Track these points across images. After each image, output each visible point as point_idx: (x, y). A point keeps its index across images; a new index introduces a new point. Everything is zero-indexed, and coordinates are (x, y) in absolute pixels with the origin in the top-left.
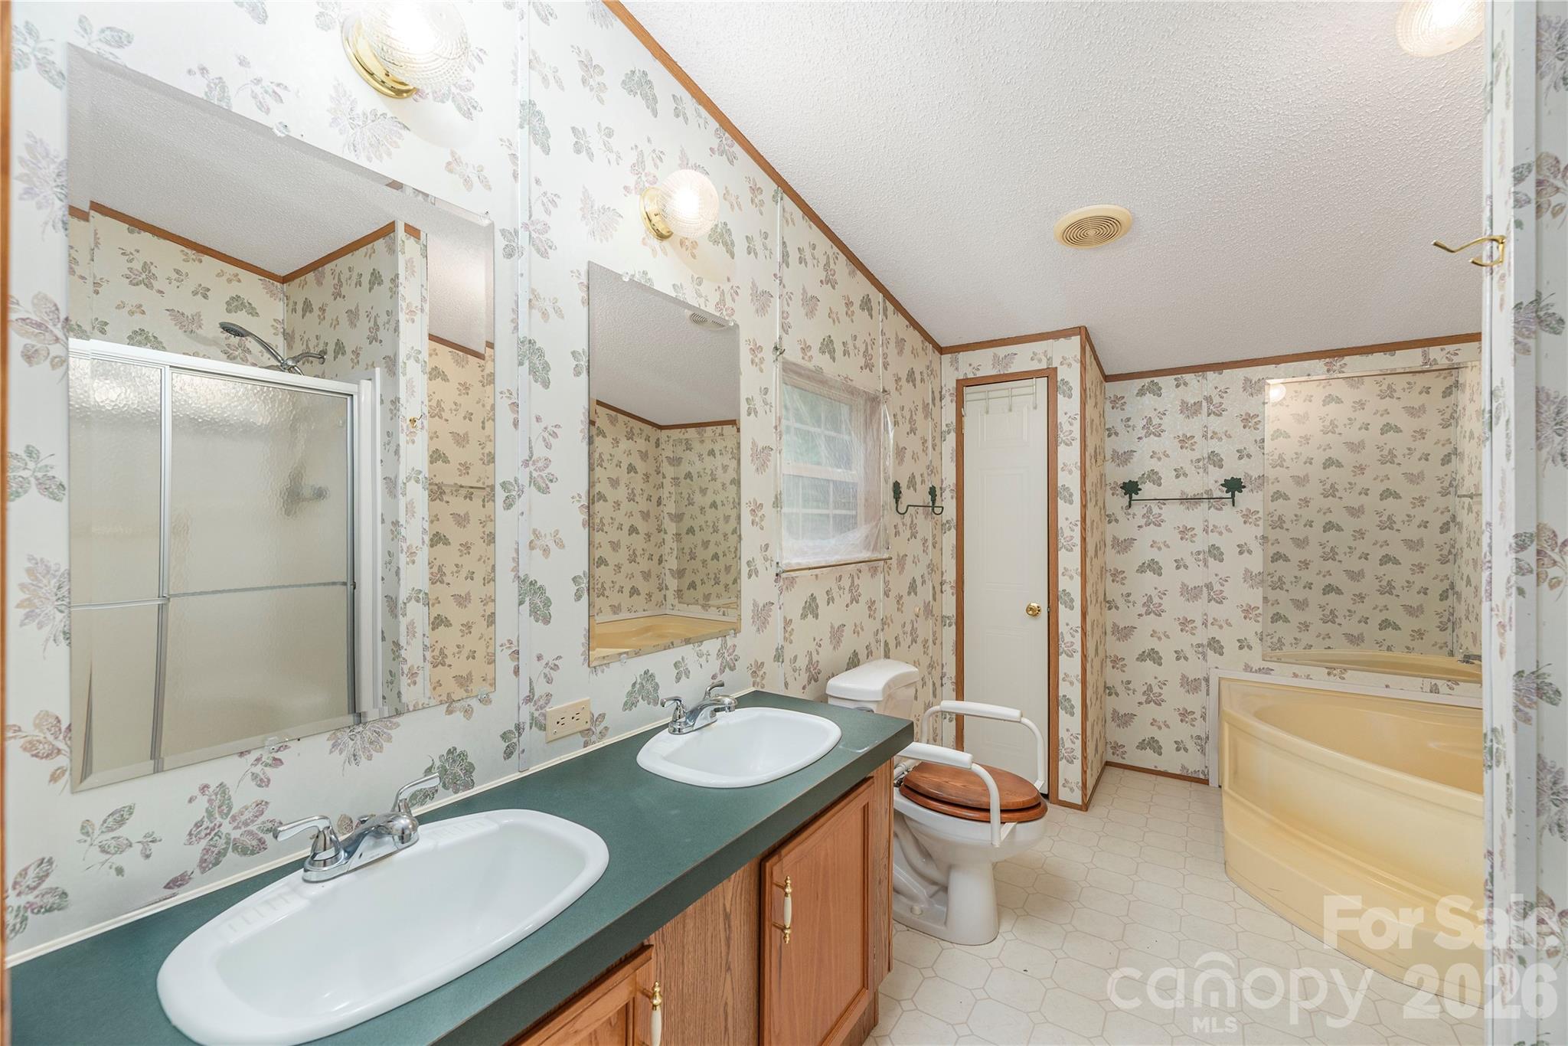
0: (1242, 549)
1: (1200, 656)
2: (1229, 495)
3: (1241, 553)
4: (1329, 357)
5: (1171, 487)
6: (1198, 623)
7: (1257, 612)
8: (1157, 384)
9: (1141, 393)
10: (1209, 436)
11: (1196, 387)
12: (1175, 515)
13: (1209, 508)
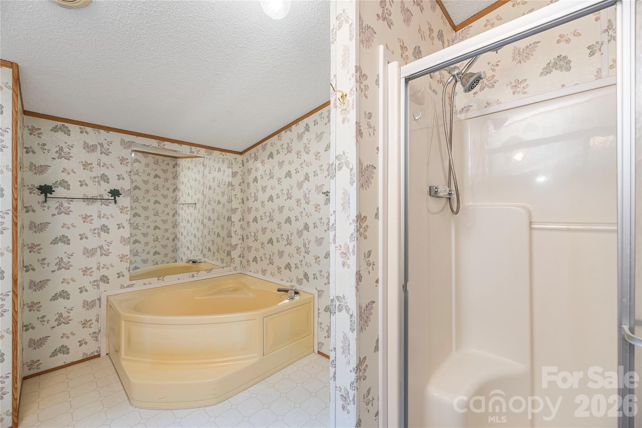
0: (119, 226)
1: (95, 287)
2: (113, 198)
3: (119, 228)
4: (159, 140)
5: (76, 191)
6: (94, 269)
7: (127, 257)
8: (67, 127)
9: (55, 129)
10: (101, 165)
11: (93, 137)
12: (79, 208)
13: (101, 205)
